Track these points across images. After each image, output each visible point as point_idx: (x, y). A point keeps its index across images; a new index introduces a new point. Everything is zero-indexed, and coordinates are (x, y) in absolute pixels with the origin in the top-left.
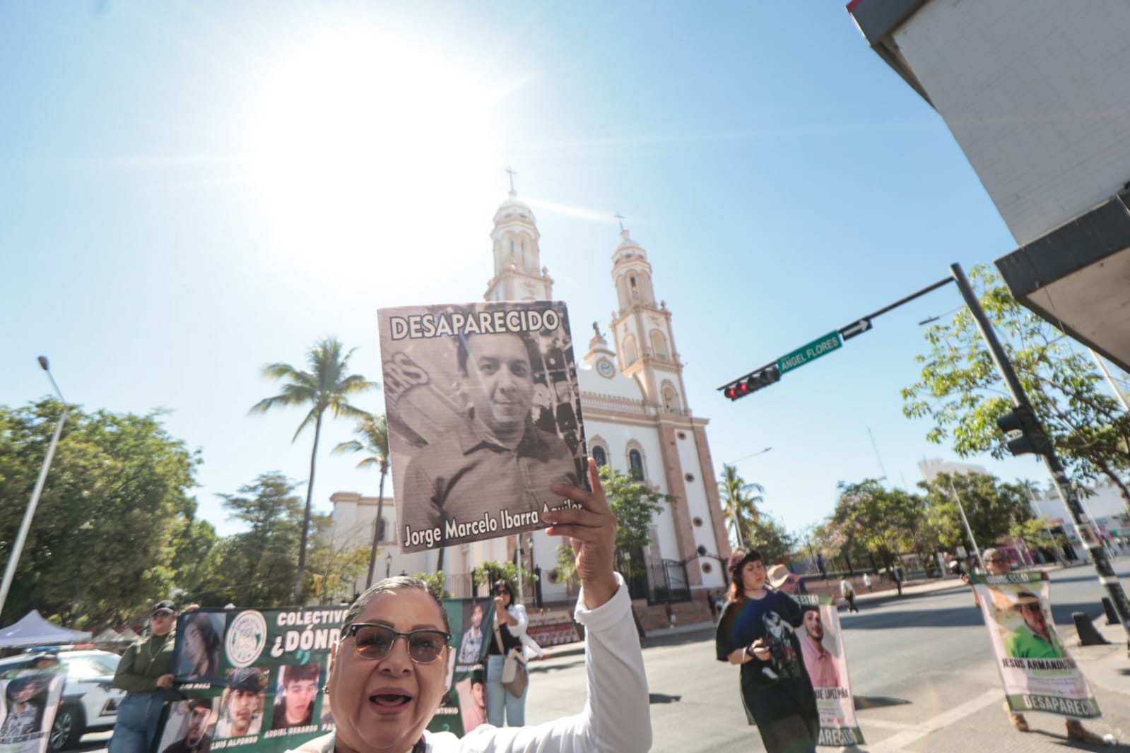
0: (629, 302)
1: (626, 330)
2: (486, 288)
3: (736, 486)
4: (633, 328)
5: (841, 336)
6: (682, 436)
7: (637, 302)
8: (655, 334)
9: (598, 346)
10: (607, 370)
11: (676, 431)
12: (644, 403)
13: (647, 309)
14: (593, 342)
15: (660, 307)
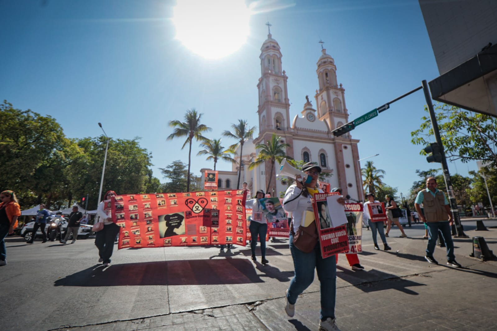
0: (324, 85)
1: (322, 98)
2: (258, 82)
3: (371, 171)
4: (325, 98)
5: (378, 111)
6: (346, 148)
7: (328, 85)
8: (336, 100)
9: (308, 107)
10: (311, 118)
11: (343, 145)
12: (328, 133)
13: (332, 88)
14: (306, 105)
15: (339, 87)
